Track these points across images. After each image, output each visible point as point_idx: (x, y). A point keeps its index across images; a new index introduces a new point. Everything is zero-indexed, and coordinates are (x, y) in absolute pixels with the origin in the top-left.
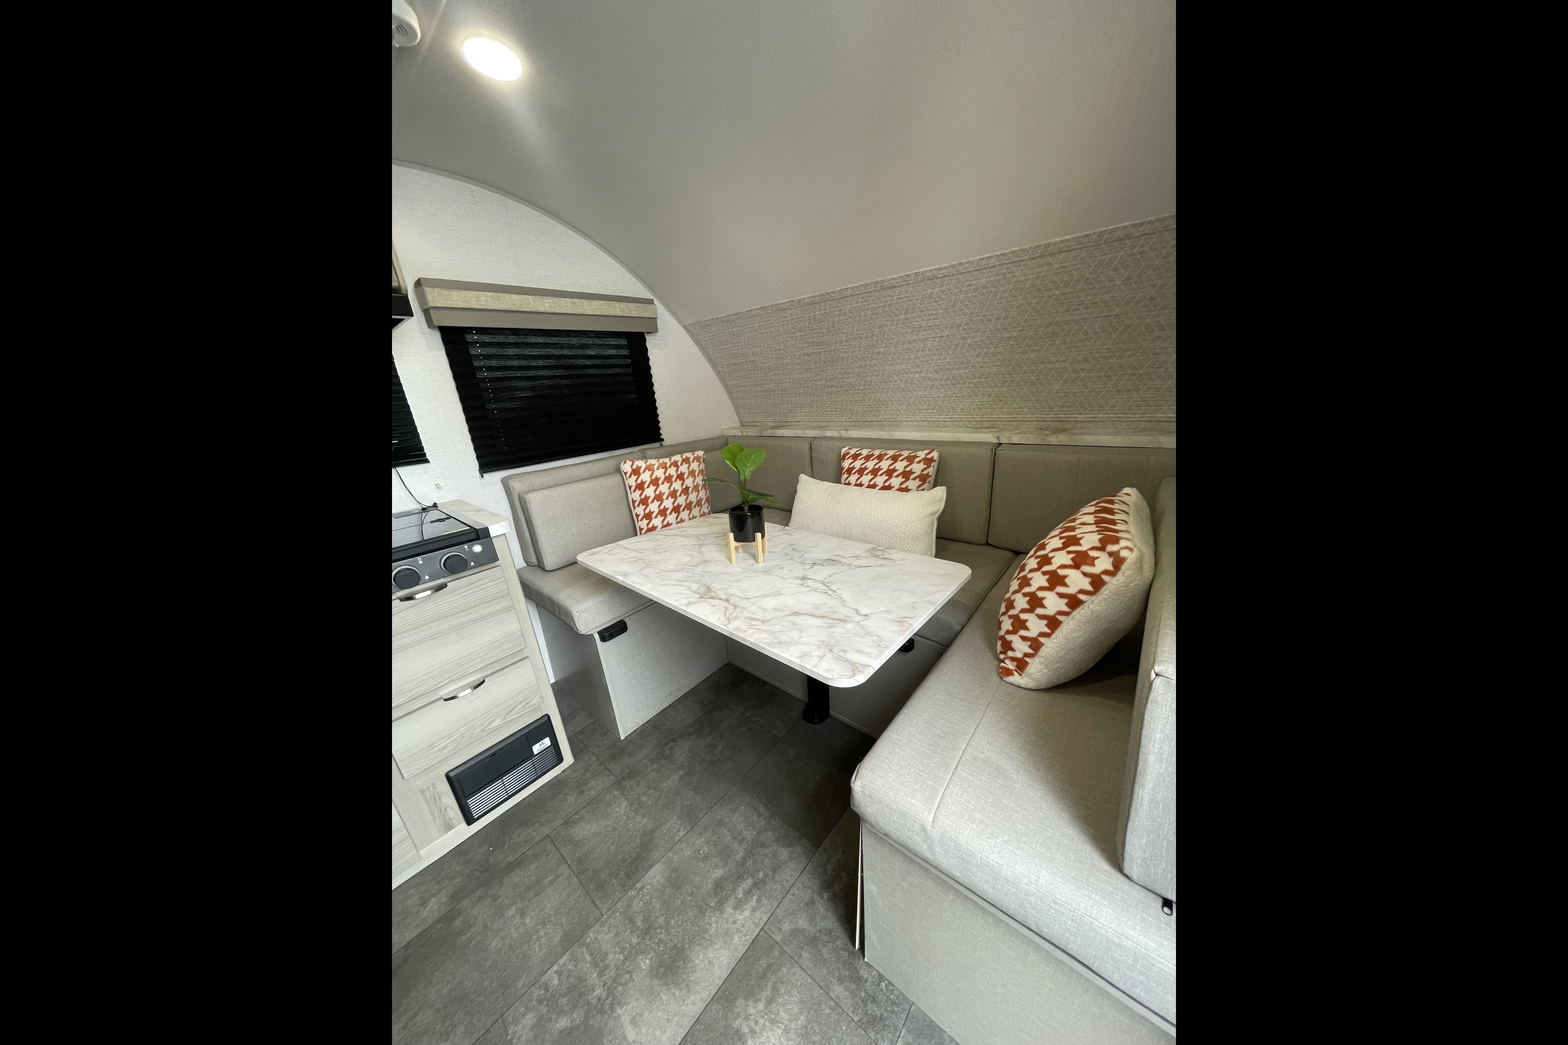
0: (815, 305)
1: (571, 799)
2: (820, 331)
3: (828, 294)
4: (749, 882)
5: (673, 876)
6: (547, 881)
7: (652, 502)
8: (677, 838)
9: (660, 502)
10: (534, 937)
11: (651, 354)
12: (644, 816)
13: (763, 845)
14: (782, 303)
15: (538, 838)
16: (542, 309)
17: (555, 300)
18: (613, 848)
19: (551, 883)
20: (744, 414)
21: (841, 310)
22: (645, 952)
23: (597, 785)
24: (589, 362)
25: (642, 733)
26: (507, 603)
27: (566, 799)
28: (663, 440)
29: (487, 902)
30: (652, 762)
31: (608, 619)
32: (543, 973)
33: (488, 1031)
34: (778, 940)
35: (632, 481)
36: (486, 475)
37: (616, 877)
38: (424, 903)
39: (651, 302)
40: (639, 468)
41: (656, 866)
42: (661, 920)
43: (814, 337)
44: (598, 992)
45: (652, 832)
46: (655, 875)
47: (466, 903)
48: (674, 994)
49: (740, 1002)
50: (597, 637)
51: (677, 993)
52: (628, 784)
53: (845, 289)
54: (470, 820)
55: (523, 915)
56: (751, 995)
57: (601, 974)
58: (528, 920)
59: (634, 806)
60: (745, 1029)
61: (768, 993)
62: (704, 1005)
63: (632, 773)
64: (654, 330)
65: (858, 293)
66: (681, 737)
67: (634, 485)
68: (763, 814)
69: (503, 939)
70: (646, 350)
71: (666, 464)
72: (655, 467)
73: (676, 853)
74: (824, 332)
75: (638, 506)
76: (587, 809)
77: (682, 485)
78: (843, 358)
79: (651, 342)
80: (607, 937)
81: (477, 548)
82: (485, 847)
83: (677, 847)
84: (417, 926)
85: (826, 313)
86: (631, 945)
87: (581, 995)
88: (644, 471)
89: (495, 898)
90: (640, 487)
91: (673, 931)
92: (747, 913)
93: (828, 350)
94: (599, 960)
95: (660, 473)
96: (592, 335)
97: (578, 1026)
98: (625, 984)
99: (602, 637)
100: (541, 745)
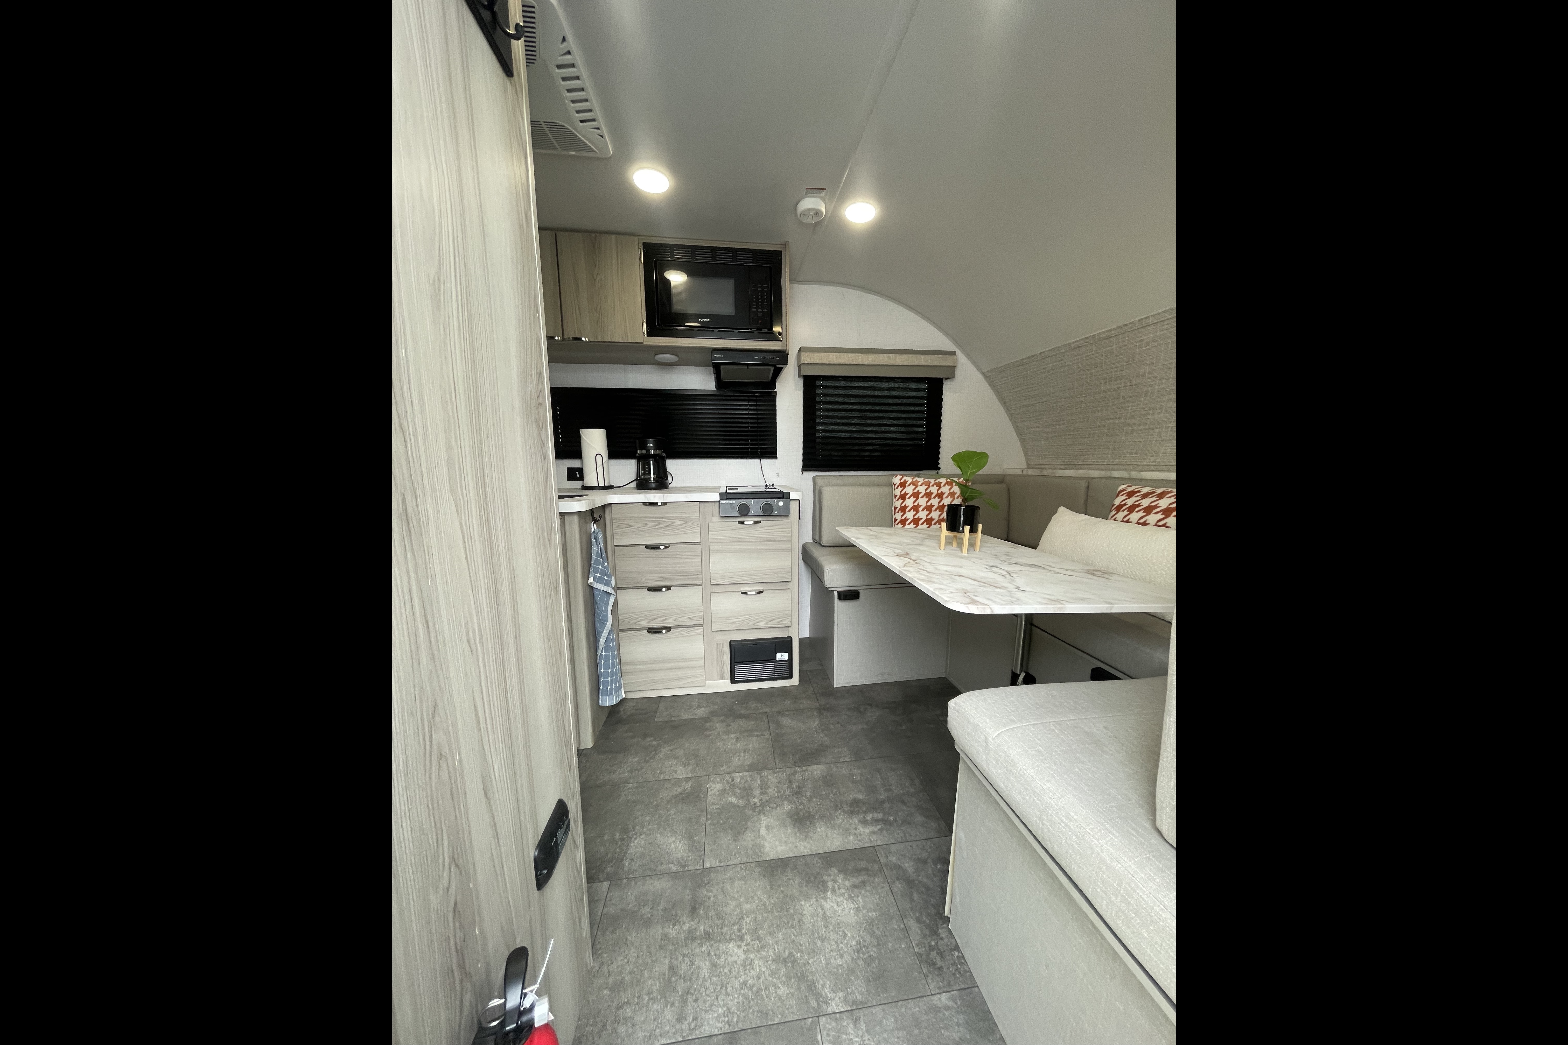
0: (1112, 339)
1: (788, 702)
2: (1119, 365)
3: (1125, 325)
4: (880, 816)
5: (828, 777)
6: (756, 733)
7: (909, 511)
8: (842, 760)
9: (915, 512)
10: (738, 754)
11: (945, 397)
12: (826, 735)
13: (903, 802)
14: (1076, 342)
15: (761, 711)
16: (866, 363)
17: (876, 355)
18: (799, 741)
19: (757, 736)
20: (1032, 456)
21: (1142, 340)
22: (790, 802)
23: (805, 703)
24: (891, 401)
25: (849, 691)
26: (788, 546)
27: (785, 701)
28: (939, 469)
29: (724, 724)
30: (848, 709)
31: (847, 585)
32: (734, 772)
33: (701, 777)
34: (882, 861)
35: (898, 492)
36: (805, 473)
37: (793, 755)
38: (699, 707)
39: (953, 353)
40: (906, 482)
41: (820, 766)
42: (808, 794)
43: (1112, 372)
44: (755, 800)
45: (827, 747)
46: (817, 770)
47: (715, 718)
48: (796, 834)
49: (834, 870)
50: (836, 594)
51: (798, 835)
52: (825, 713)
53: (1146, 318)
54: (733, 681)
55: (737, 740)
56: (844, 871)
57: (762, 794)
58: (738, 745)
59: (823, 727)
60: (830, 884)
61: (857, 881)
62: (810, 853)
63: (831, 709)
64: (951, 377)
65: (1162, 319)
66: (877, 706)
67: (898, 494)
68: (915, 785)
69: (724, 744)
70: (942, 393)
71: (930, 482)
72: (920, 484)
73: (837, 767)
74: (1123, 365)
75: (898, 512)
76: (794, 712)
77: (940, 502)
78: (1147, 392)
79: (947, 387)
80: (773, 780)
81: (781, 504)
82: (734, 700)
83: (839, 765)
84: (692, 715)
85: (1125, 346)
86: (784, 793)
87: (748, 795)
88: (909, 485)
89: (728, 725)
90: (903, 497)
91: (812, 804)
92: (867, 831)
93: (1128, 384)
94: (764, 787)
95: (922, 489)
96: (899, 381)
97: (739, 807)
98: (772, 808)
99: (840, 598)
100: (781, 657)
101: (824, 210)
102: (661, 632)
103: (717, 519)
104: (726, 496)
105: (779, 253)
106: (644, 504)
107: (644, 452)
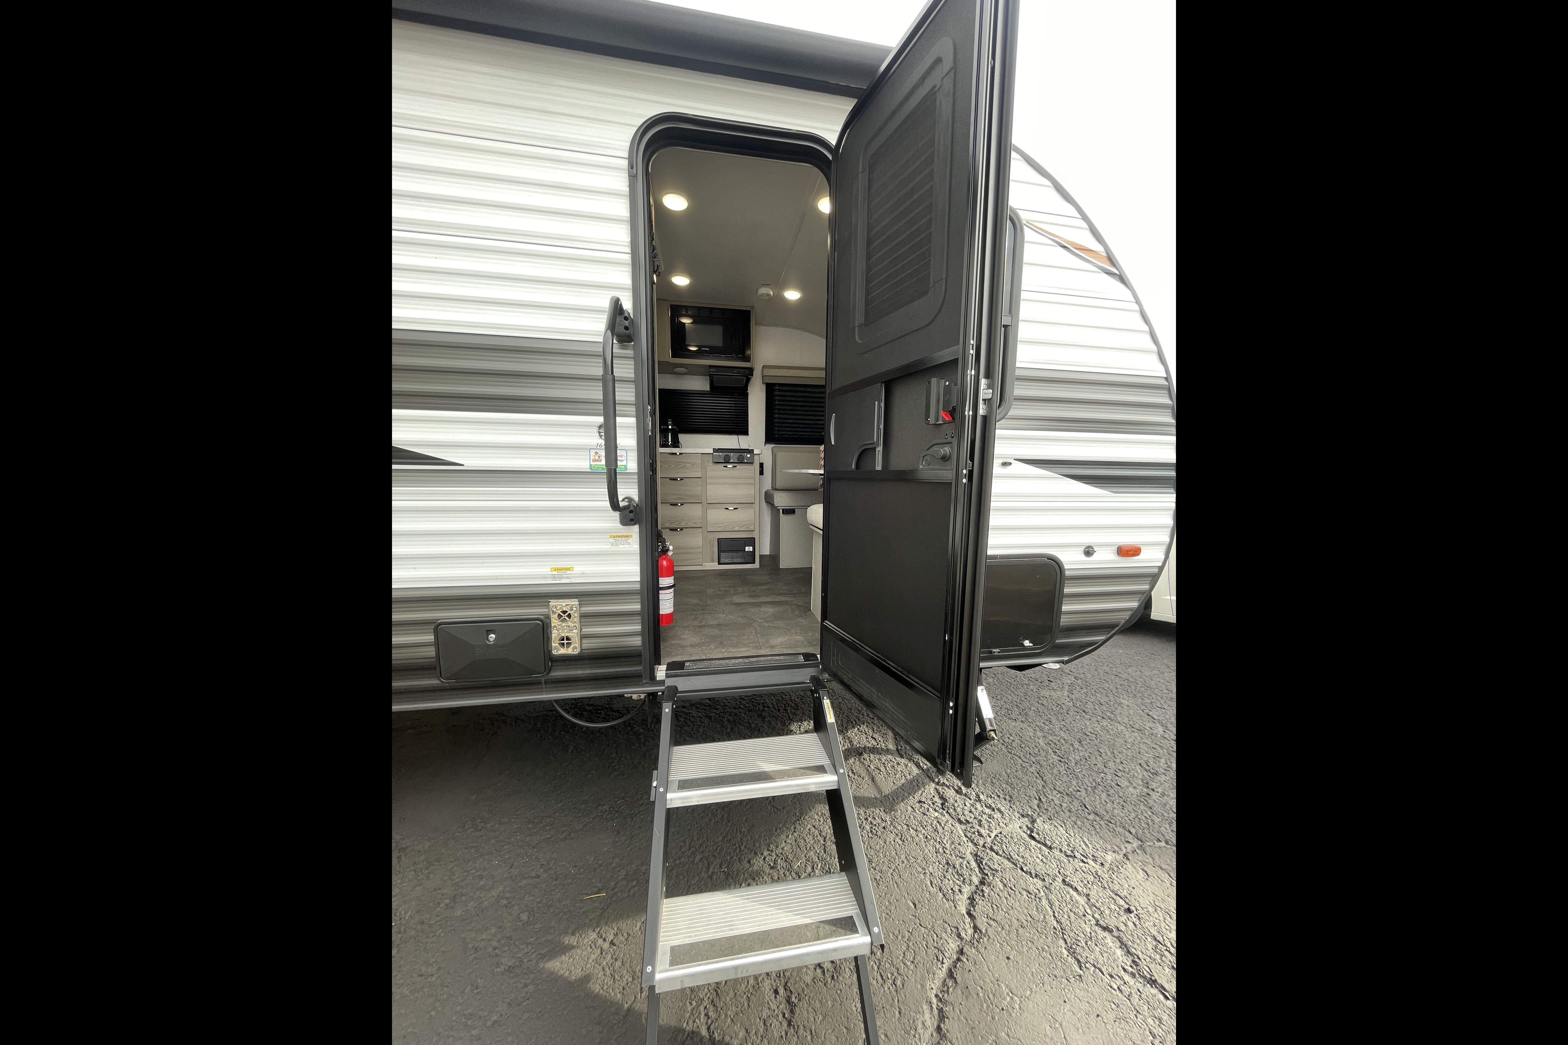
16: (804, 376)
17: (811, 371)
23: (763, 580)
26: (752, 481)
27: (750, 578)
31: (789, 506)
36: (766, 444)
50: (781, 511)
52: (775, 584)
54: (719, 563)
63: (779, 582)
81: (749, 456)
82: (720, 575)
99: (783, 513)
100: (749, 549)
101: (772, 294)
102: (677, 530)
103: (711, 464)
104: (715, 450)
105: (749, 311)
106: (669, 453)
107: (666, 427)
